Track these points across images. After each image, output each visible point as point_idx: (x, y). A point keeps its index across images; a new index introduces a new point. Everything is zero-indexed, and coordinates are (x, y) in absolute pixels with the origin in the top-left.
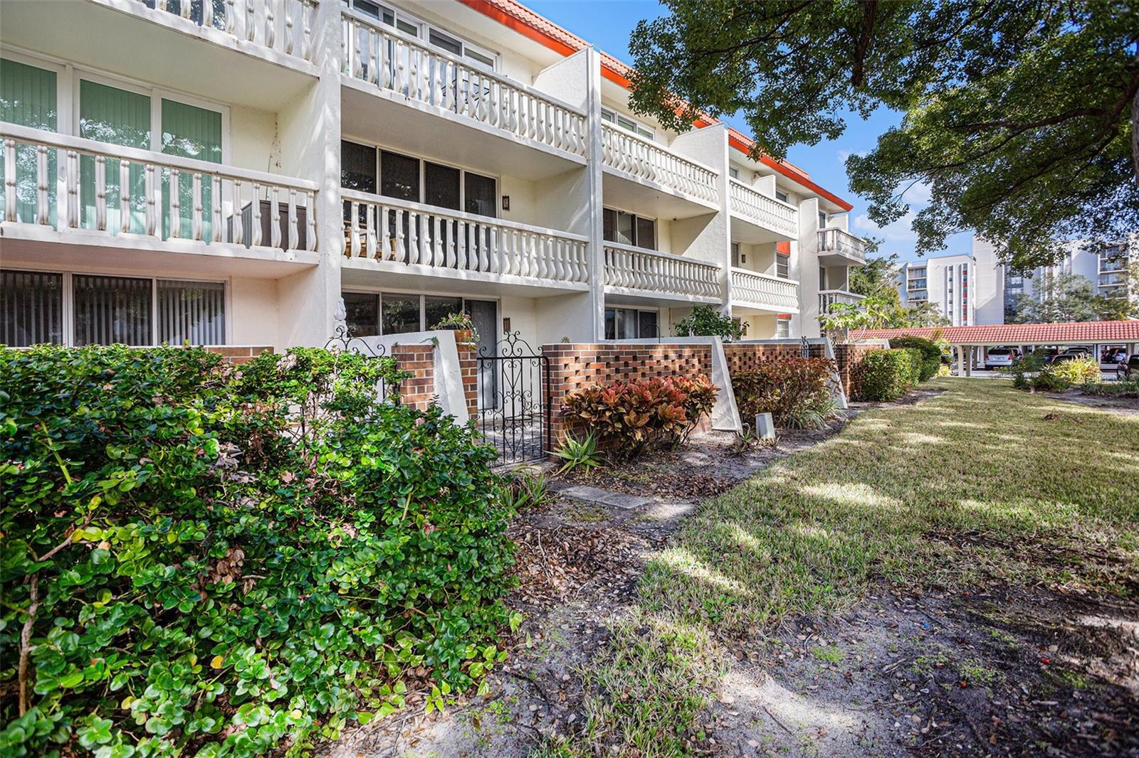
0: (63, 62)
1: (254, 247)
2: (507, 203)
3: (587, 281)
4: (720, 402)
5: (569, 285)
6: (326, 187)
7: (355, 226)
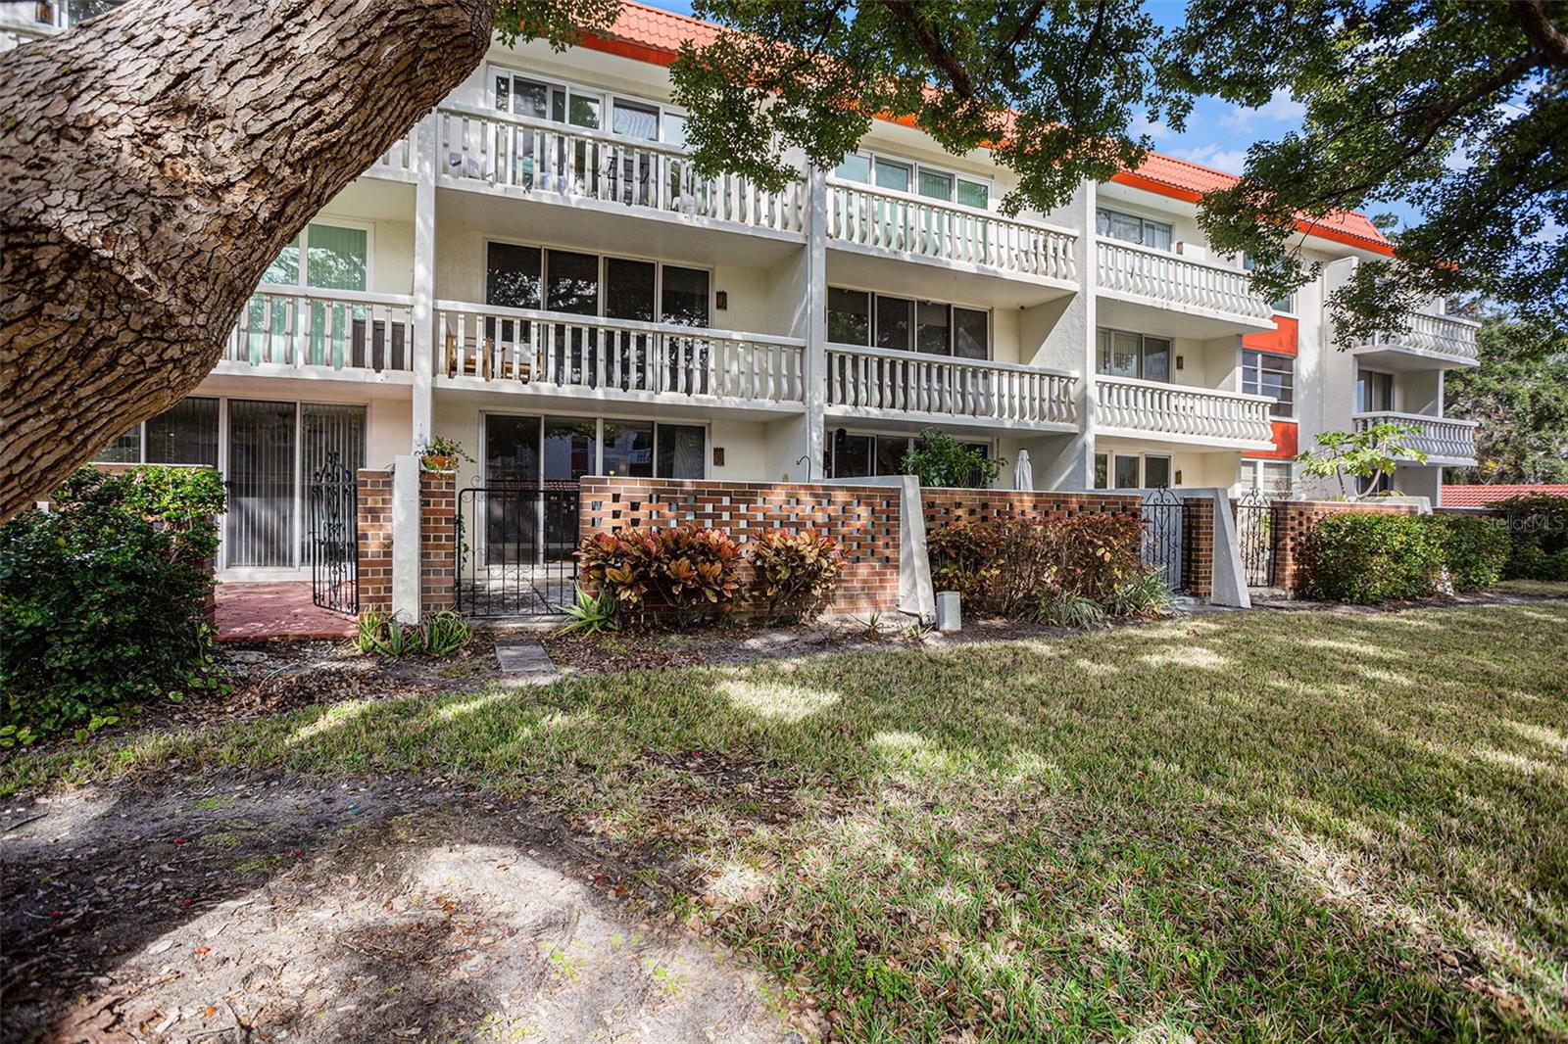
1: (344, 368)
2: (722, 301)
3: (802, 399)
4: (908, 572)
5: (768, 404)
6: (416, 301)
7: (461, 342)
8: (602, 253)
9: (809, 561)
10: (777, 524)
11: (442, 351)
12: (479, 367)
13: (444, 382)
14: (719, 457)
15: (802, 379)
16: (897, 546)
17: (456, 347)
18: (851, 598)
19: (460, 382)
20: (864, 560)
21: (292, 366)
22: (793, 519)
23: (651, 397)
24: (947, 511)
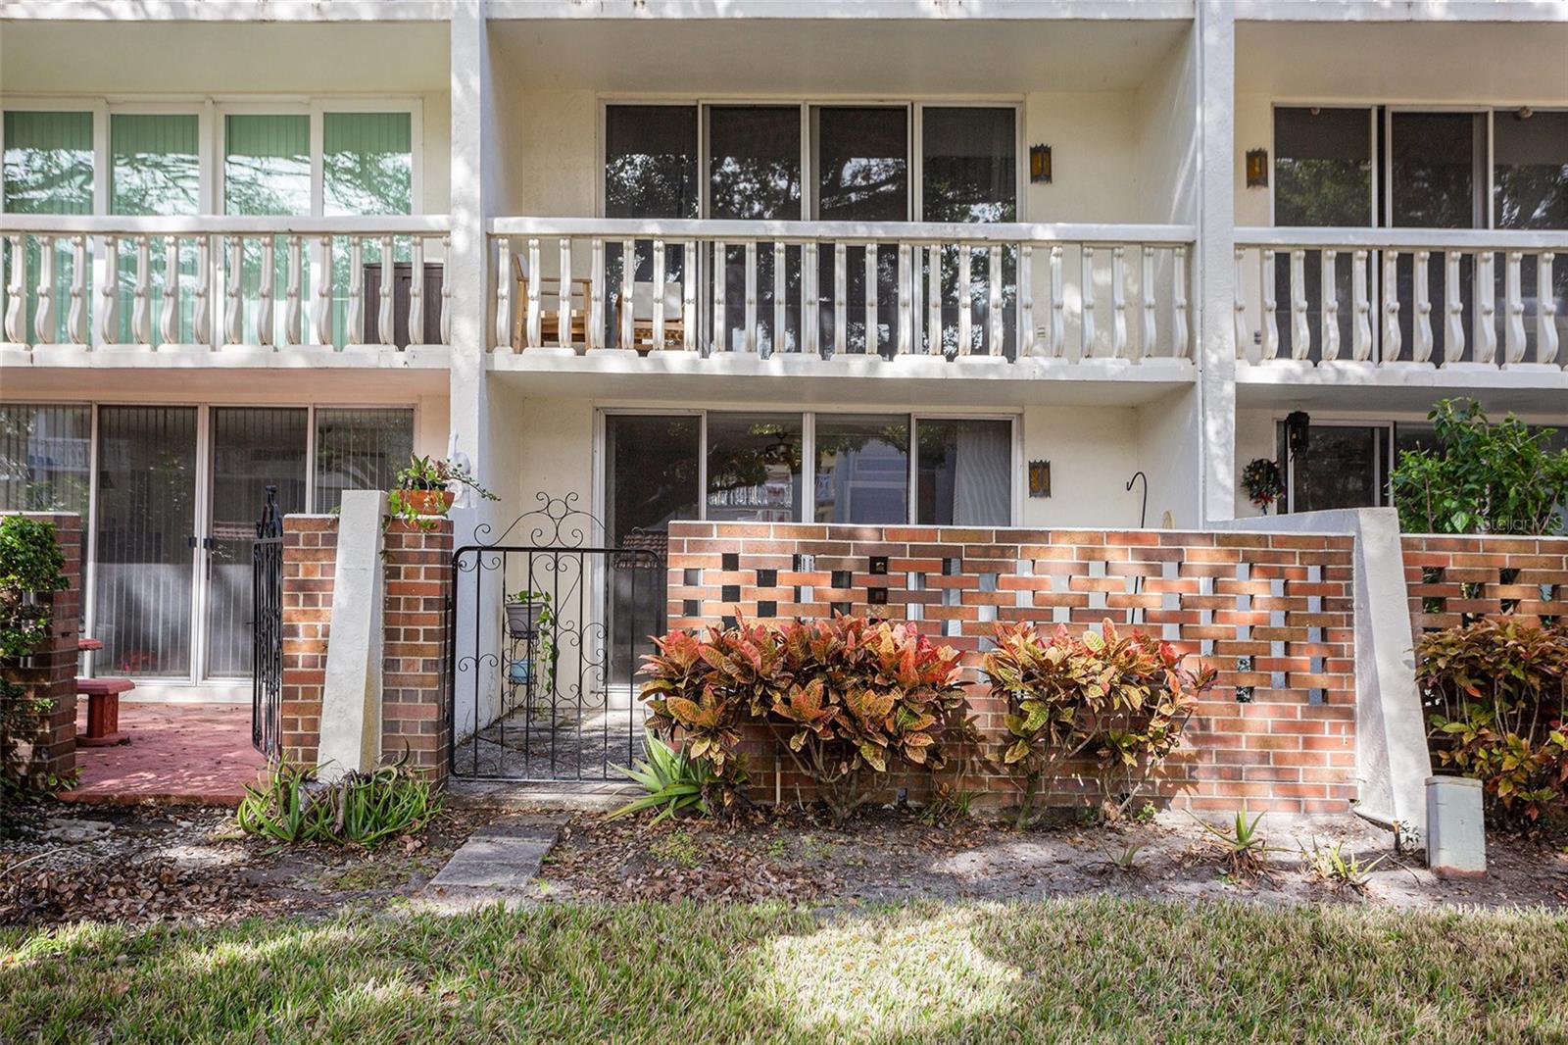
0: (201, 97)
1: (349, 347)
2: (1042, 164)
3: (1190, 353)
4: (1370, 725)
5: (1113, 368)
6: (453, 223)
7: (534, 290)
8: (806, 98)
9: (1094, 693)
10: (1061, 615)
11: (504, 307)
12: (564, 330)
13: (504, 360)
14: (1040, 478)
15: (1189, 309)
16: (1348, 667)
17: (526, 298)
18: (1233, 777)
19: (536, 360)
20: (1264, 694)
21: (270, 348)
22: (1097, 602)
23: (873, 366)
24: (1478, 590)
